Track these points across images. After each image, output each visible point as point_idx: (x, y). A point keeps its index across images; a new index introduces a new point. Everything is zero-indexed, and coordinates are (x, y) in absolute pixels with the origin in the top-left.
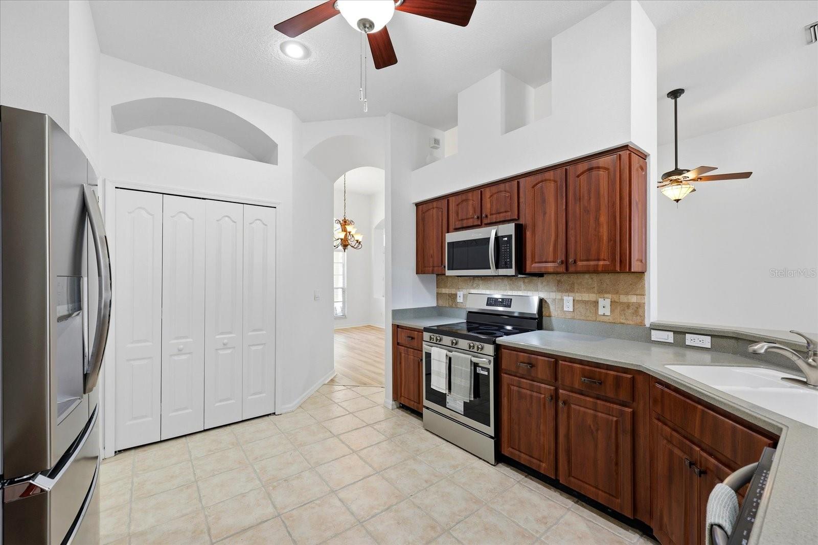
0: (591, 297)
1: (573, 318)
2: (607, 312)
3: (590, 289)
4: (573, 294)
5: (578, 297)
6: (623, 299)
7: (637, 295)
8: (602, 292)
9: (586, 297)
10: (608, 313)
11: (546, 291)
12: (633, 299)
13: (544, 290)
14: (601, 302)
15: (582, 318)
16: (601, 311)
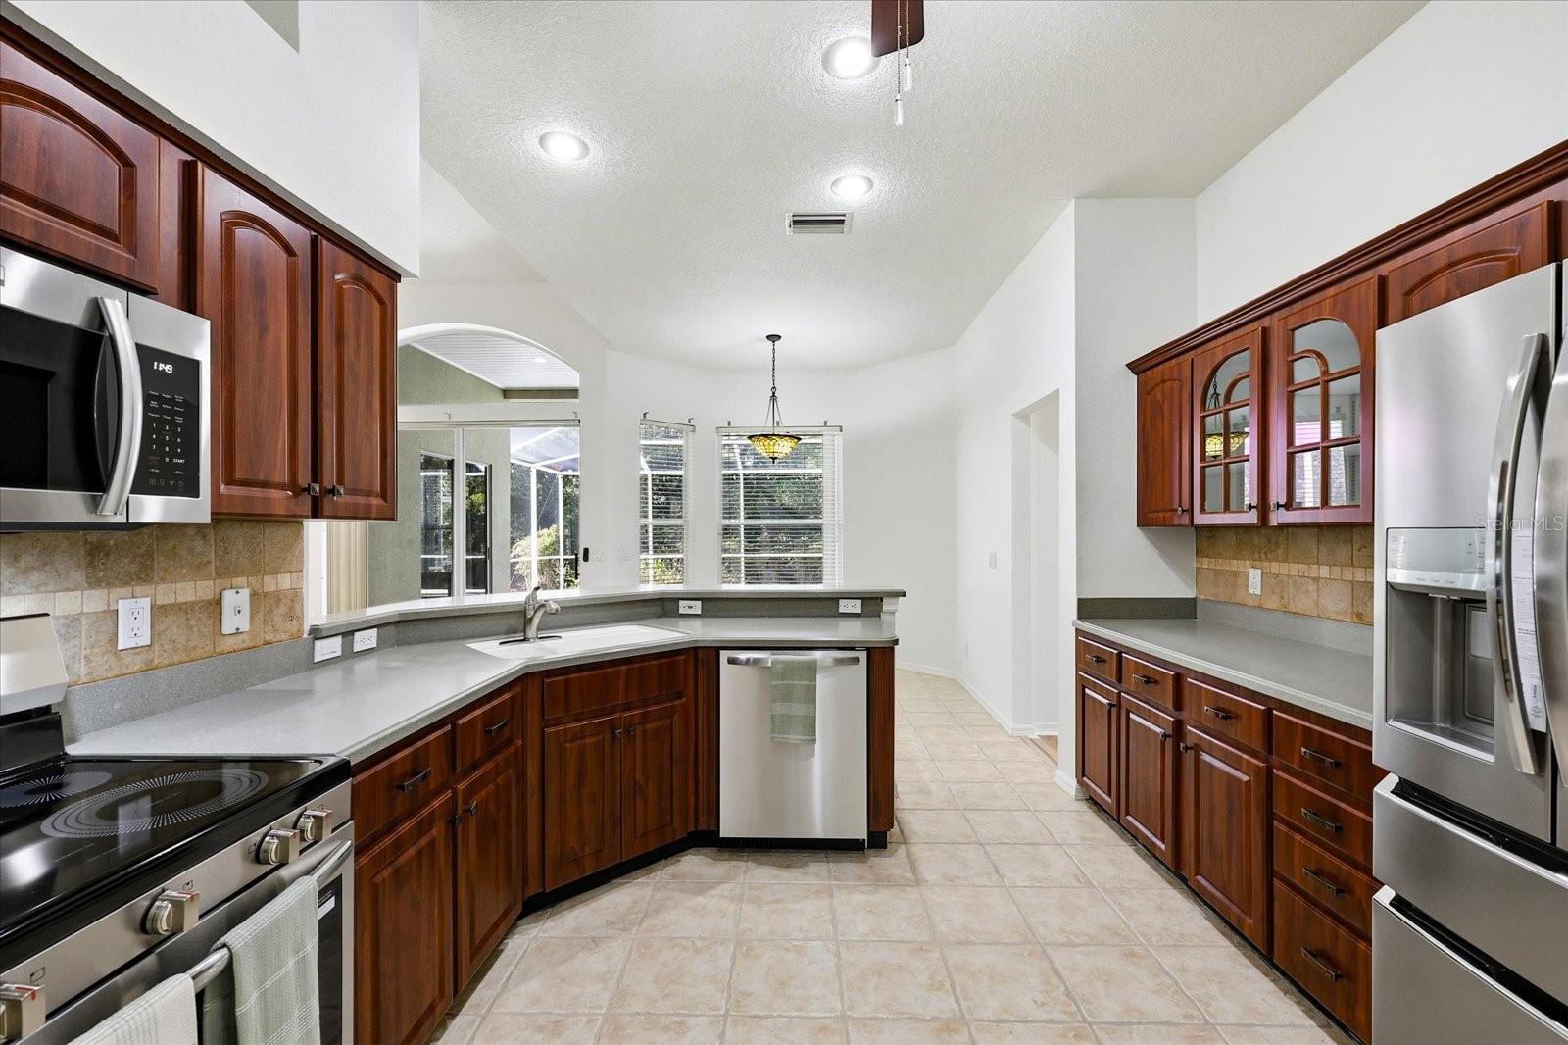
0: (204, 589)
1: (150, 667)
2: (243, 623)
3: (198, 570)
4: (148, 589)
5: (167, 594)
6: (270, 584)
7: (291, 572)
8: (226, 572)
9: (188, 591)
10: (245, 627)
11: (37, 589)
12: (285, 582)
13: (22, 588)
14: (230, 598)
15: (176, 658)
16: (228, 627)
